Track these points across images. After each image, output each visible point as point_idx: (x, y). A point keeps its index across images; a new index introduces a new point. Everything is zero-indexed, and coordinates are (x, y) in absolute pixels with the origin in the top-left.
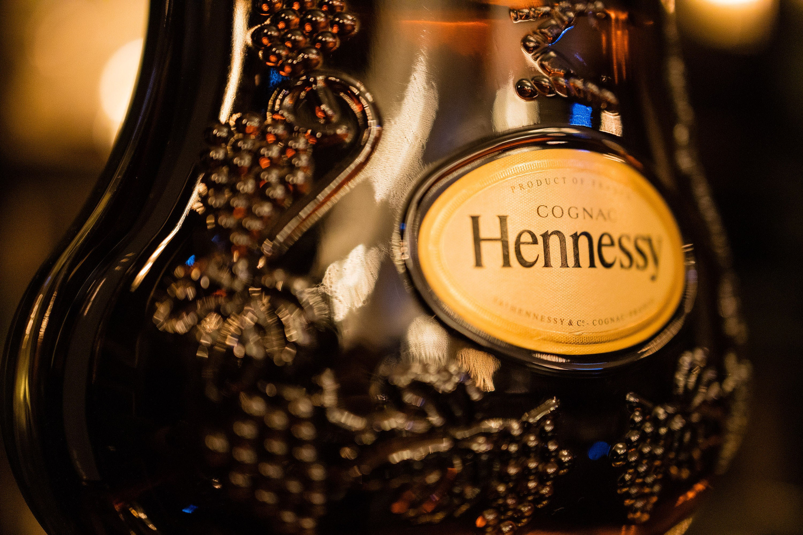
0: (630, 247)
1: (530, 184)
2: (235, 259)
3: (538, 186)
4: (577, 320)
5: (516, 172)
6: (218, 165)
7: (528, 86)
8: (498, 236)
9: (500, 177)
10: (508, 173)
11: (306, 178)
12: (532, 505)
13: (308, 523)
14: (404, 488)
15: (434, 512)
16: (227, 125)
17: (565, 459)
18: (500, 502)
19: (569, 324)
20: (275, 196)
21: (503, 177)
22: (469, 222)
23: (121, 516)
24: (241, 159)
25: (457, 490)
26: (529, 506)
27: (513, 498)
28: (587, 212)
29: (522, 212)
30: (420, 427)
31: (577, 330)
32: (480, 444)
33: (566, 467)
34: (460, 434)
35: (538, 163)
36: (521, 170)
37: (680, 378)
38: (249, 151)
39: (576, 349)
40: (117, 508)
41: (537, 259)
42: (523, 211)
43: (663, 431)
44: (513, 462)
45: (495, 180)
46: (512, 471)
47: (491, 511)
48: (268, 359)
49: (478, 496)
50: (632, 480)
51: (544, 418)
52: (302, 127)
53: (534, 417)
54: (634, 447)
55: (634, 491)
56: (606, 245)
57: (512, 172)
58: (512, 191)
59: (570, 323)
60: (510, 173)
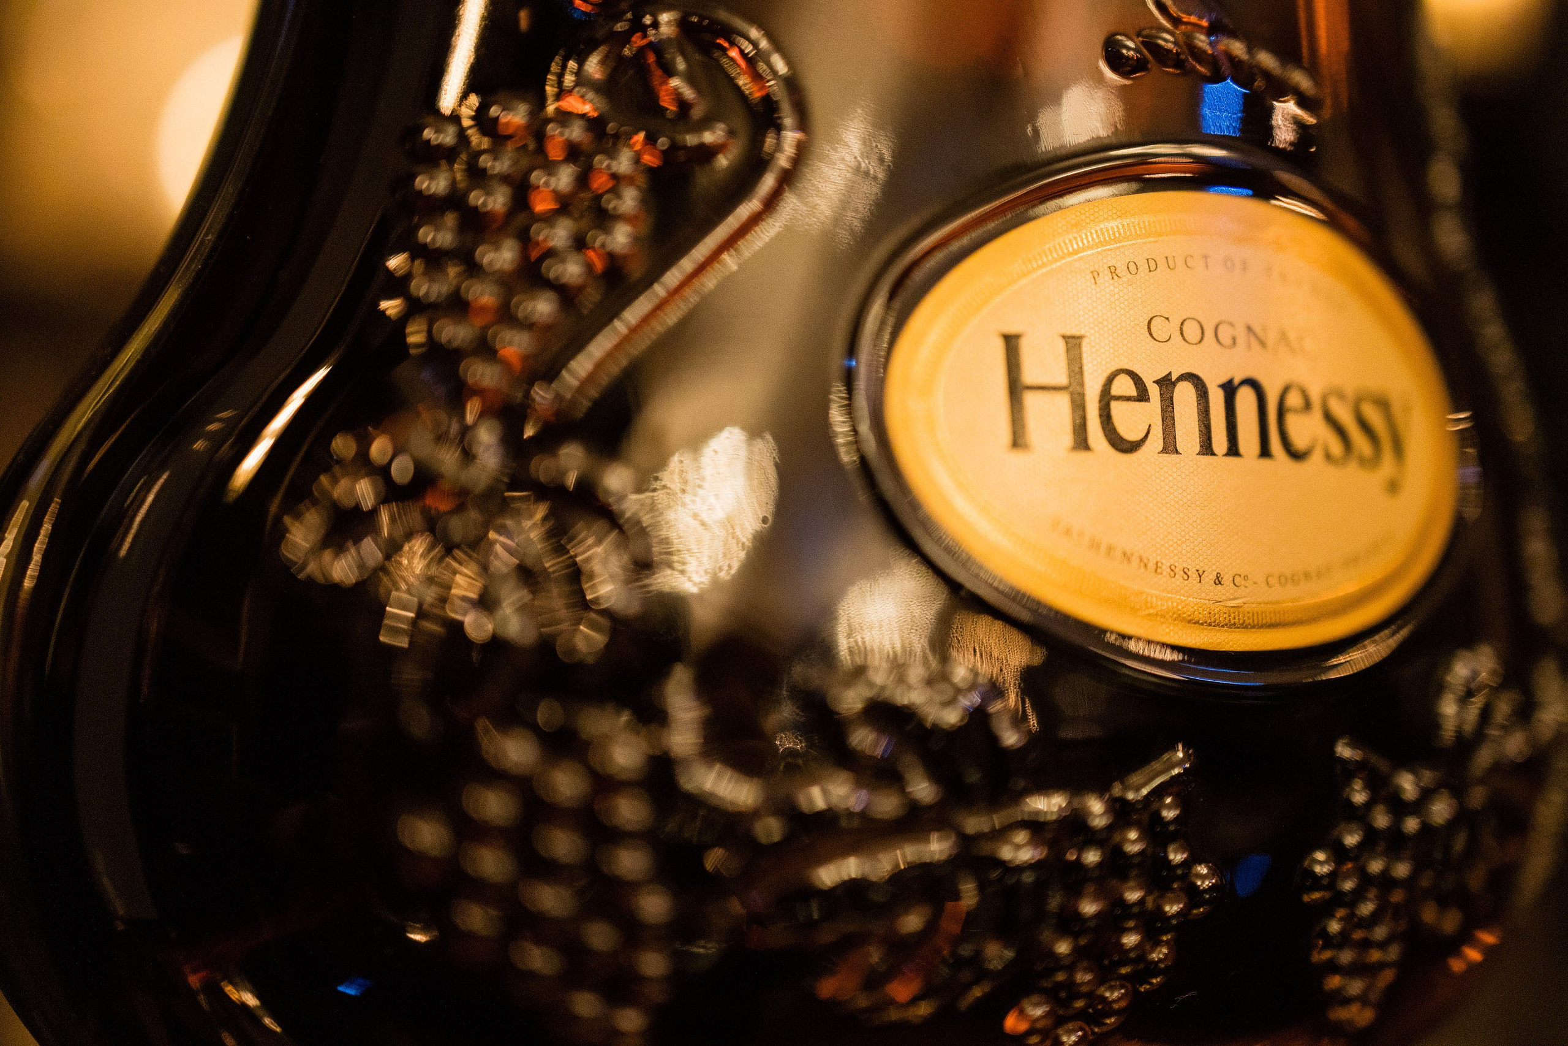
0: (1344, 415)
1: (1132, 268)
2: (470, 419)
3: (1150, 271)
4: (1232, 573)
5: (1102, 240)
6: (434, 207)
7: (1129, 48)
8: (1062, 379)
9: (1067, 249)
10: (1085, 242)
11: (636, 239)
12: (1129, 985)
13: (630, 1020)
14: (849, 943)
15: (915, 1000)
16: (455, 118)
17: (1203, 882)
18: (1060, 977)
19: (1215, 583)
20: (565, 280)
21: (1073, 249)
22: (999, 346)
23: (202, 998)
24: (489, 193)
25: (966, 951)
26: (1122, 987)
27: (1087, 970)
28: (1255, 334)
29: (1115, 329)
30: (887, 805)
31: (1232, 597)
32: (1018, 847)
33: (1204, 903)
34: (974, 824)
35: (1149, 222)
36: (1114, 234)
37: (1449, 708)
38: (505, 179)
39: (1230, 637)
40: (194, 981)
41: (1146, 436)
42: (1116, 326)
43: (1411, 824)
44: (1090, 888)
45: (1055, 255)
46: (1089, 908)
47: (1035, 998)
48: (546, 646)
49: (1012, 963)
50: (1344, 935)
51: (1159, 792)
52: (627, 125)
53: (1138, 789)
54: (1351, 859)
55: (1346, 957)
56: (1296, 411)
57: (1093, 239)
58: (1093, 281)
59: (1218, 581)
60: (1088, 242)
